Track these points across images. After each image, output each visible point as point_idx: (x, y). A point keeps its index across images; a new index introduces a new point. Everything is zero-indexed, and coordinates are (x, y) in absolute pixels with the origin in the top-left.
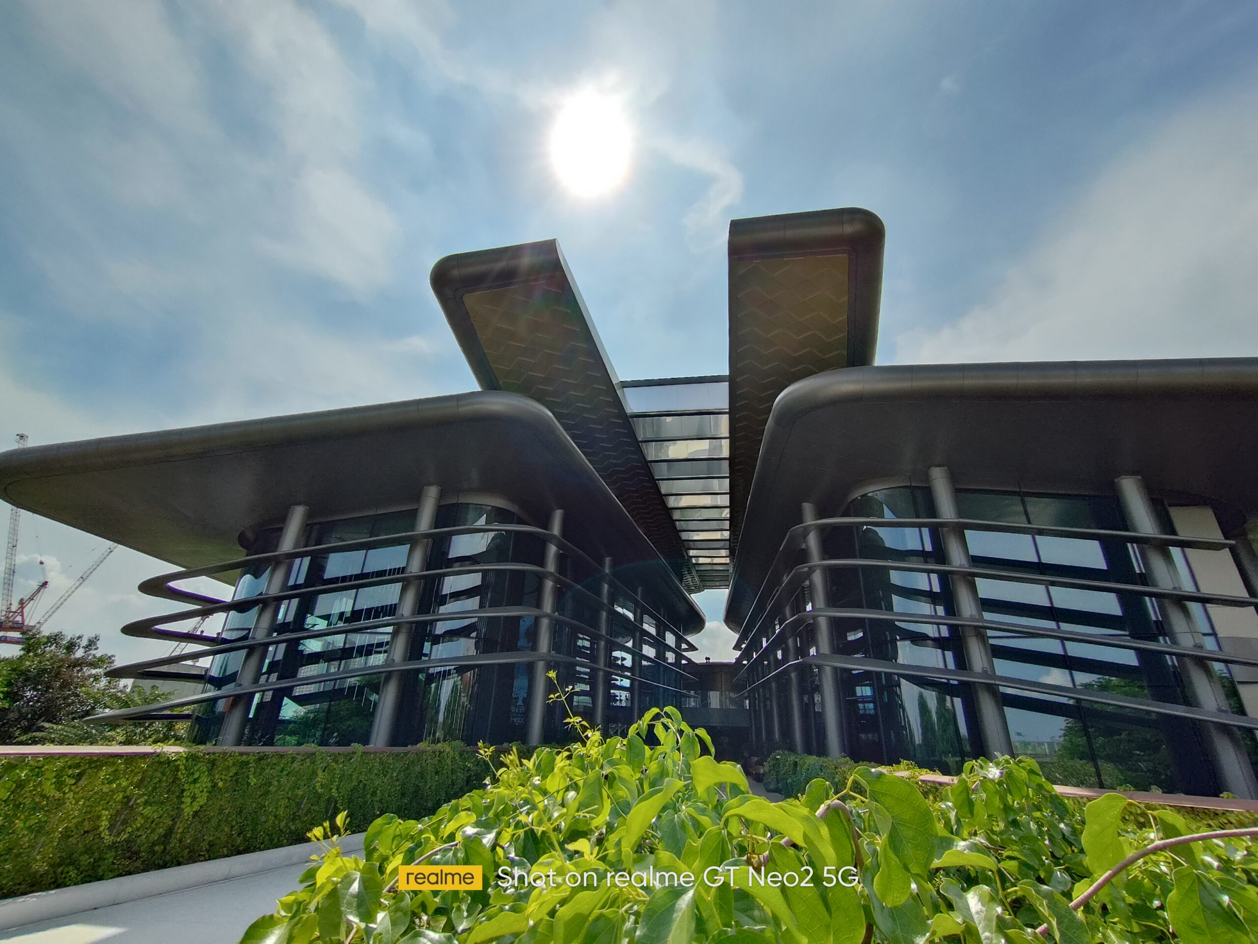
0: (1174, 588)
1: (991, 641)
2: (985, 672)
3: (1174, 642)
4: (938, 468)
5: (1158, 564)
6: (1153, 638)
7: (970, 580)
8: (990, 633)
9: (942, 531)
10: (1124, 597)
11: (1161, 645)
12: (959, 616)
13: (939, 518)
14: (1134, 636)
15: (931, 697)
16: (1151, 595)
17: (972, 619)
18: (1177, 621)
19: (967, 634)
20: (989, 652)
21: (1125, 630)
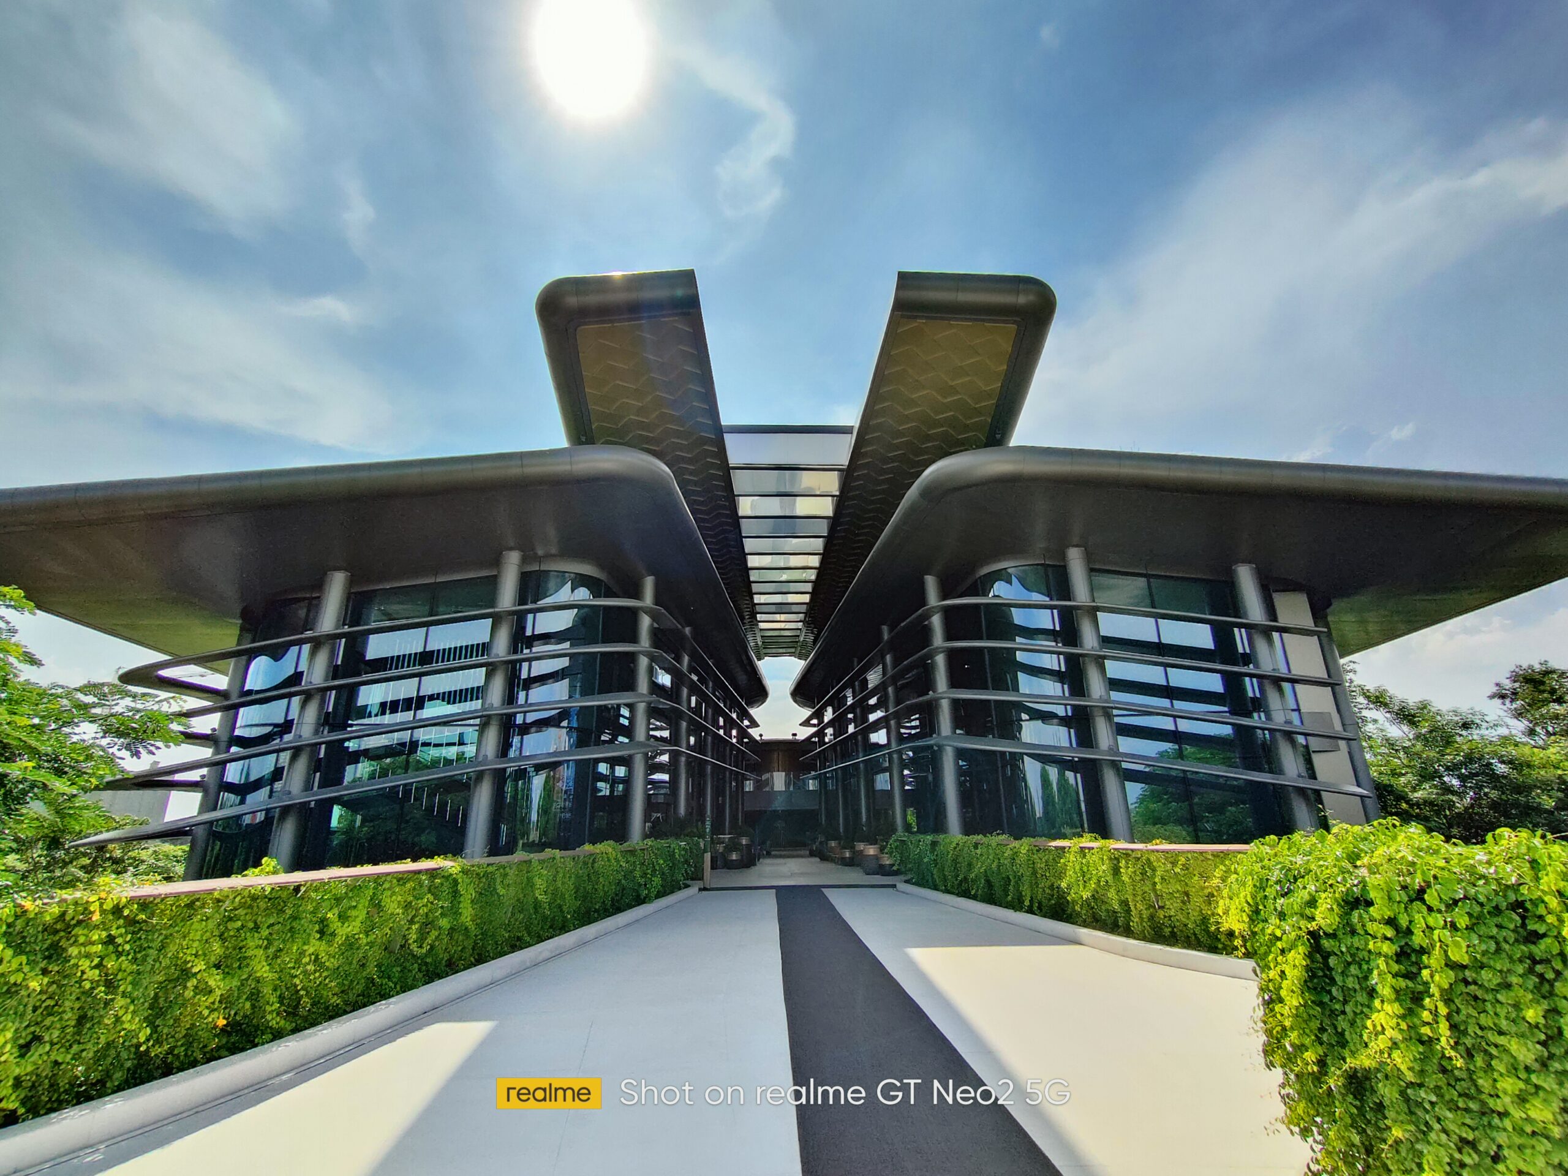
0: (1274, 670)
1: (1116, 720)
2: (1110, 749)
3: (1269, 718)
4: (1076, 549)
5: (1261, 645)
6: (1249, 715)
7: (1100, 661)
8: (1115, 712)
9: (1076, 614)
10: (1227, 677)
11: (1256, 720)
12: (1088, 696)
13: (1074, 601)
14: (1233, 712)
15: (1053, 772)
16: (1251, 676)
17: (1101, 699)
18: (1273, 699)
19: (1096, 714)
20: (1114, 728)
21: (1225, 706)
